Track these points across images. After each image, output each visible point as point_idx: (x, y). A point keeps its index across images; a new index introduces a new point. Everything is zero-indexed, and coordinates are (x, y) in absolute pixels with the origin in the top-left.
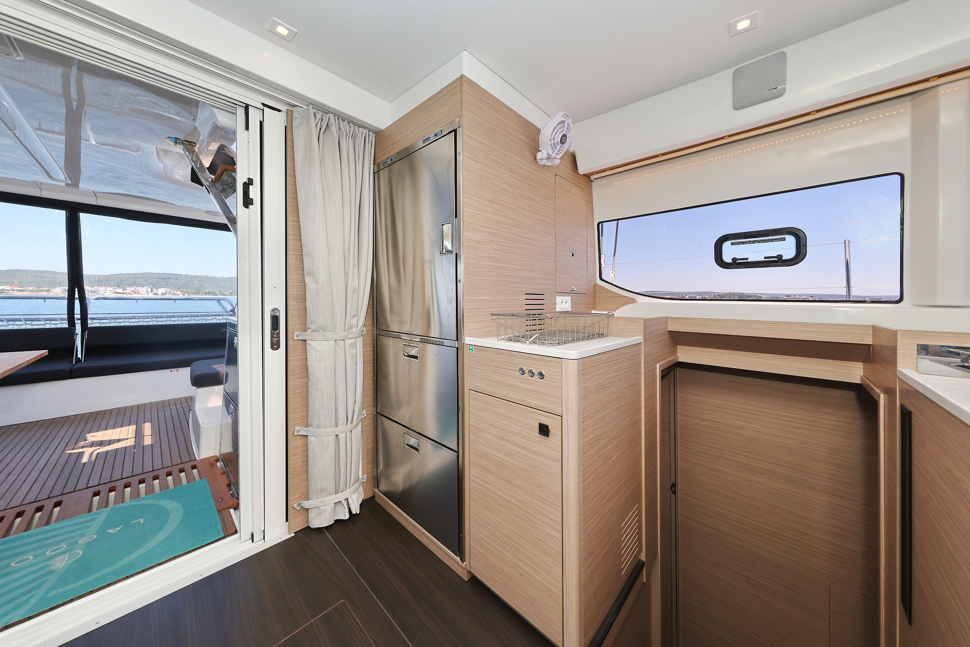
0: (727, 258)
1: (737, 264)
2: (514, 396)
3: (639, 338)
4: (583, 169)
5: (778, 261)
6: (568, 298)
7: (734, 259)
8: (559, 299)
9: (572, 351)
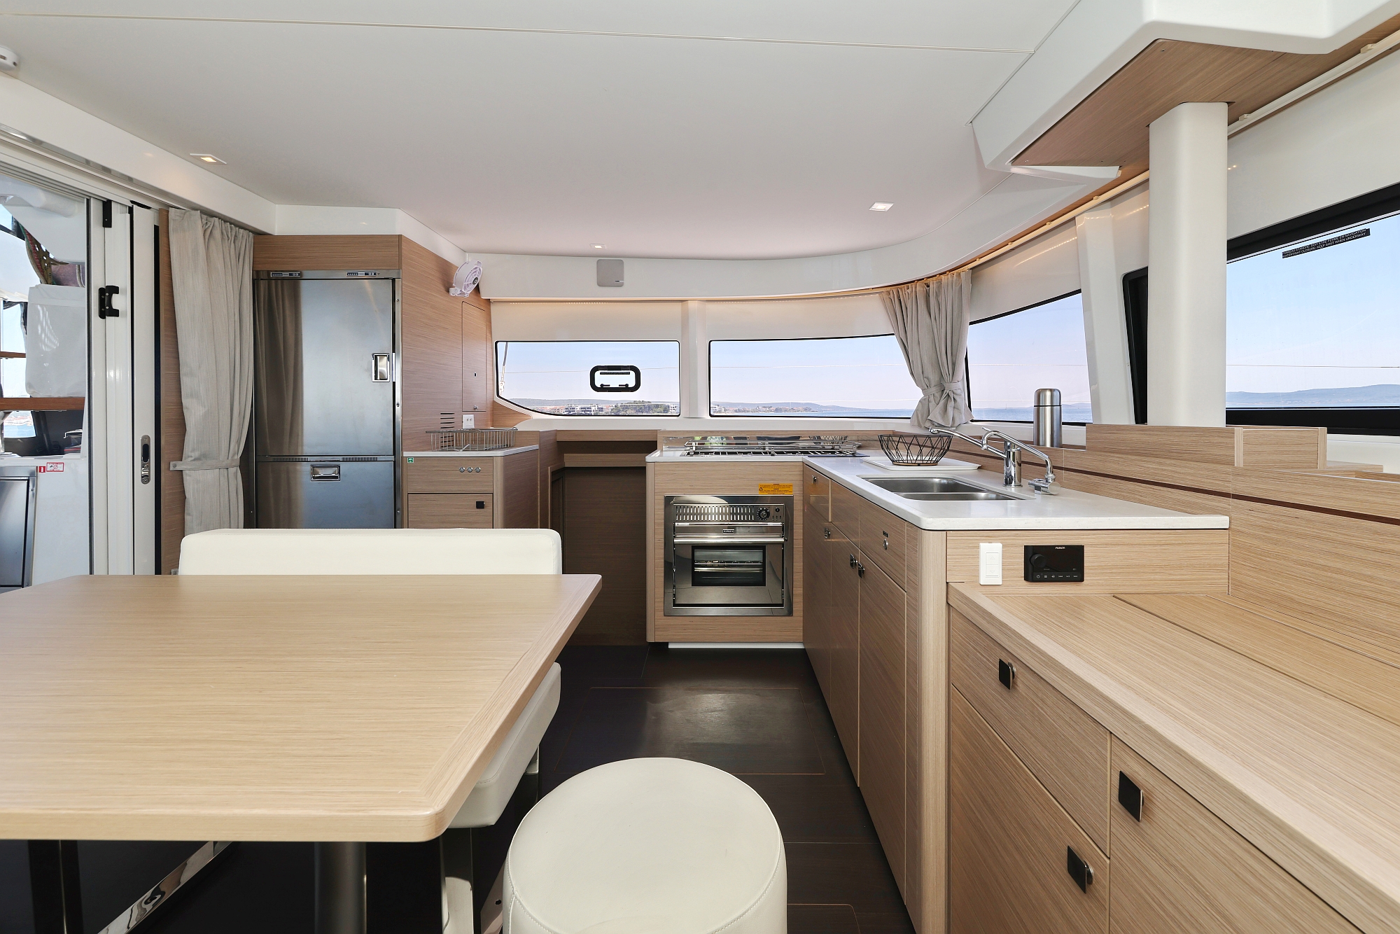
0: (598, 384)
1: (604, 389)
2: (455, 489)
3: (536, 447)
4: (484, 296)
5: (625, 388)
6: (472, 416)
7: (602, 385)
8: (465, 417)
9: (500, 453)
